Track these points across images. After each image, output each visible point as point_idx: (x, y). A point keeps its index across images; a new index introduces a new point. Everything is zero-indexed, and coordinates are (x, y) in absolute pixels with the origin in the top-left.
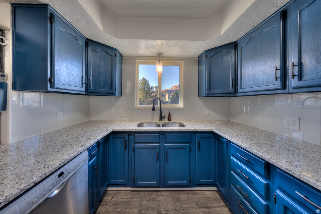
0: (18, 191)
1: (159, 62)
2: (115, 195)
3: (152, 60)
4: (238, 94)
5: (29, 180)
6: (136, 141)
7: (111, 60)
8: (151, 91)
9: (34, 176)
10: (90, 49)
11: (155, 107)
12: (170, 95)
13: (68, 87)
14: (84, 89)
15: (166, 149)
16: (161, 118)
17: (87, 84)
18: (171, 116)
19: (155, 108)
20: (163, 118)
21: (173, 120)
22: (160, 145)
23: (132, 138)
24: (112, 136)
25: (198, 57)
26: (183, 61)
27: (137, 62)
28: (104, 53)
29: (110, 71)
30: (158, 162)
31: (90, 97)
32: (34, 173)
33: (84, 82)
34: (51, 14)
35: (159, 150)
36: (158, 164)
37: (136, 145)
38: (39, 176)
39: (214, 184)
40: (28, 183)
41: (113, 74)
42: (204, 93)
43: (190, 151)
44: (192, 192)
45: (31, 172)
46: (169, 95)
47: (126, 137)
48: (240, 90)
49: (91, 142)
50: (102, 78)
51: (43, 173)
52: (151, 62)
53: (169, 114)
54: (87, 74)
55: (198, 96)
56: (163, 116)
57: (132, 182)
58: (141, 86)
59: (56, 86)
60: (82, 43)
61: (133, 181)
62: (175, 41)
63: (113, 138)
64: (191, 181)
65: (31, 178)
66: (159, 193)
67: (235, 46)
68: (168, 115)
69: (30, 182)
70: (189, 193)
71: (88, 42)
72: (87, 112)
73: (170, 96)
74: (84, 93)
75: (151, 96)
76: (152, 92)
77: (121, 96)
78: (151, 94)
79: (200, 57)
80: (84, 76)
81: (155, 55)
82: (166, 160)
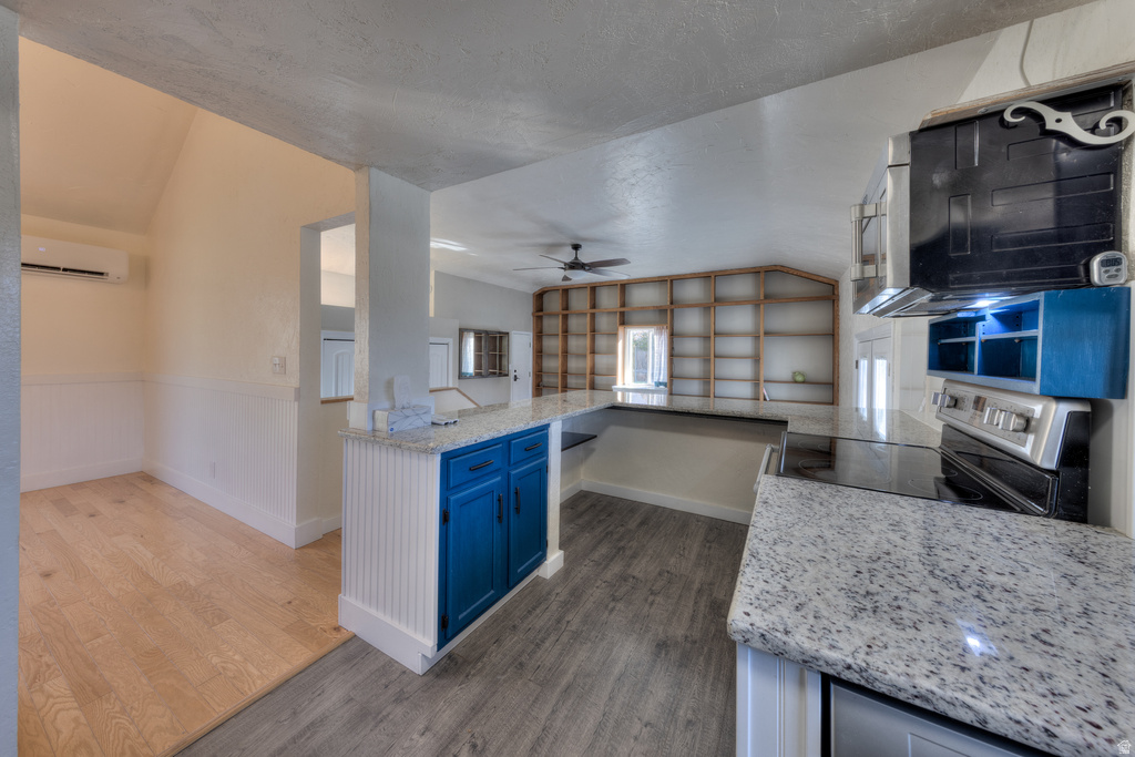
0: (902, 681)
5: (964, 690)
9: (999, 696)
32: (1014, 686)
38: (1011, 714)
40: (949, 694)
45: (1016, 672)
51: (1039, 722)
65: (978, 689)
69: (959, 695)
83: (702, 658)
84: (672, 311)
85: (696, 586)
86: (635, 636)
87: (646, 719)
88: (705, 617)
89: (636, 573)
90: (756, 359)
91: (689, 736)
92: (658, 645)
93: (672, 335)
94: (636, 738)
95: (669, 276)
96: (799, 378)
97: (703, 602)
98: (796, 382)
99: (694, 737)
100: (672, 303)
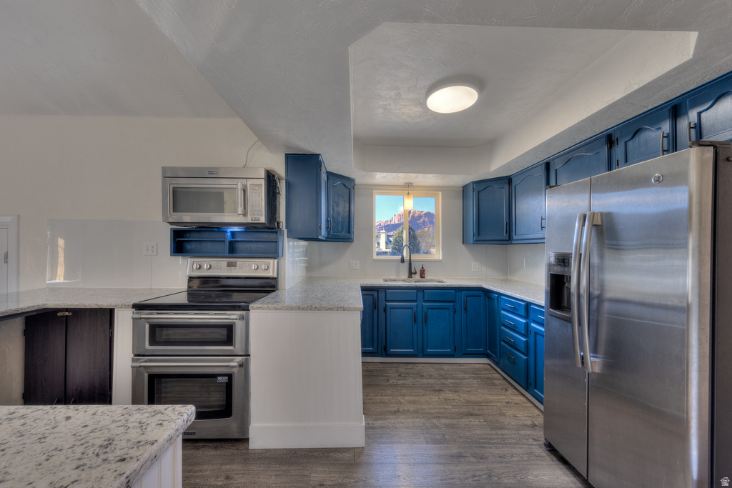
1: (408, 194)
3: (397, 190)
4: (514, 242)
6: (387, 299)
7: (348, 195)
12: (391, 236)
15: (425, 309)
18: (424, 270)
20: (413, 274)
21: (428, 276)
22: (417, 304)
23: (382, 294)
25: (462, 187)
29: (348, 208)
30: (415, 325)
34: (320, 160)
35: (416, 310)
36: (415, 328)
37: (388, 304)
39: (484, 354)
41: (350, 214)
42: (471, 238)
43: (455, 312)
46: (388, 237)
47: (376, 294)
48: (514, 237)
50: (340, 219)
55: (464, 243)
56: (413, 271)
57: (383, 351)
61: (385, 349)
64: (455, 350)
67: (508, 180)
68: (421, 271)
71: (329, 175)
73: (391, 239)
79: (465, 187)
81: (402, 184)
82: (425, 322)
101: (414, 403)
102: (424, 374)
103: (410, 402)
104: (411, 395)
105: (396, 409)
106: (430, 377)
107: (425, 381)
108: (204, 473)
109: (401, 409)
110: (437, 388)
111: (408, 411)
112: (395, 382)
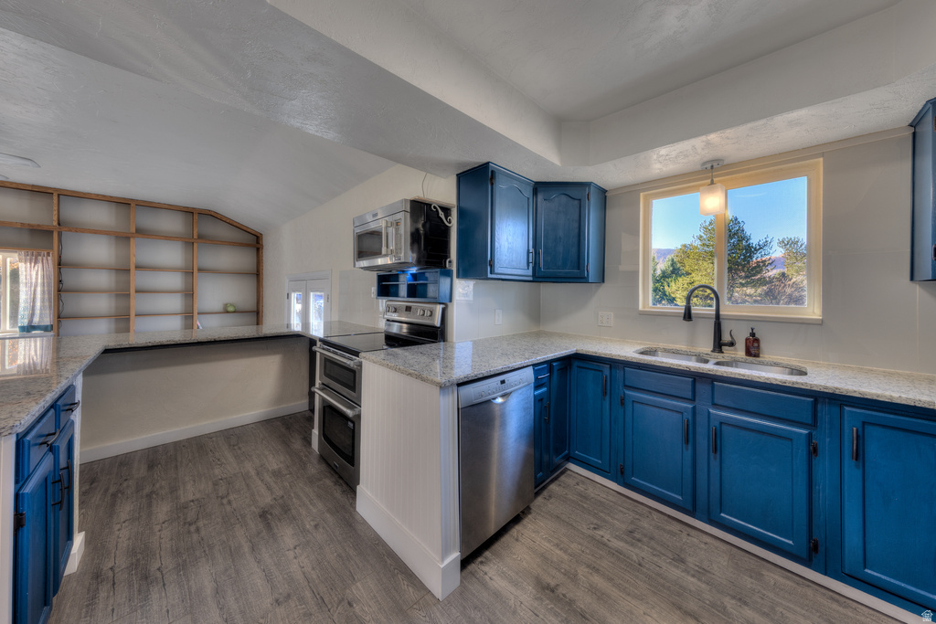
1: (712, 183)
2: (583, 483)
3: (689, 181)
6: (627, 384)
7: (577, 210)
8: (757, 258)
10: (540, 197)
11: (693, 312)
13: (509, 271)
14: (530, 272)
15: (715, 423)
16: (719, 345)
17: (535, 263)
18: (757, 340)
19: (693, 315)
20: (725, 345)
21: (767, 355)
22: (694, 408)
23: (619, 374)
24: (576, 363)
25: (911, 125)
26: (821, 159)
27: (645, 197)
28: (564, 199)
29: (577, 231)
30: (687, 449)
31: (542, 284)
33: (531, 261)
34: (492, 171)
35: (690, 418)
36: (688, 454)
37: (628, 392)
41: (582, 238)
43: (814, 452)
44: (823, 590)
47: (607, 371)
49: (538, 358)
50: (561, 249)
52: (689, 187)
53: (753, 334)
54: (535, 246)
55: (912, 278)
56: (726, 338)
57: (619, 473)
58: (707, 243)
59: (496, 271)
60: (528, 193)
61: (622, 472)
62: (750, 125)
63: (578, 367)
64: (814, 551)
66: (693, 532)
68: (747, 339)
70: (808, 586)
71: (539, 187)
72: (536, 314)
74: (531, 279)
75: (759, 280)
76: (764, 262)
77: (603, 281)
78: (759, 272)
79: (916, 124)
80: (531, 250)
81: (699, 167)
82: (716, 451)
83: (294, 499)
84: (60, 235)
85: (253, 473)
86: (238, 526)
87: (292, 547)
88: (276, 483)
89: (191, 497)
90: (189, 294)
91: (321, 530)
92: (260, 516)
93: (60, 264)
94: (295, 558)
95: (56, 189)
96: (231, 309)
97: (267, 478)
98: (228, 312)
99: (324, 528)
100: (59, 224)
101: (599, 599)
102: (690, 560)
103: (593, 590)
104: (610, 580)
105: (553, 583)
106: (701, 573)
107: (675, 572)
108: (311, 507)
109: (561, 590)
110: (692, 605)
111: (571, 603)
112: (607, 536)
